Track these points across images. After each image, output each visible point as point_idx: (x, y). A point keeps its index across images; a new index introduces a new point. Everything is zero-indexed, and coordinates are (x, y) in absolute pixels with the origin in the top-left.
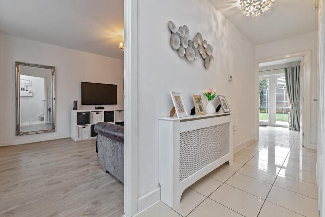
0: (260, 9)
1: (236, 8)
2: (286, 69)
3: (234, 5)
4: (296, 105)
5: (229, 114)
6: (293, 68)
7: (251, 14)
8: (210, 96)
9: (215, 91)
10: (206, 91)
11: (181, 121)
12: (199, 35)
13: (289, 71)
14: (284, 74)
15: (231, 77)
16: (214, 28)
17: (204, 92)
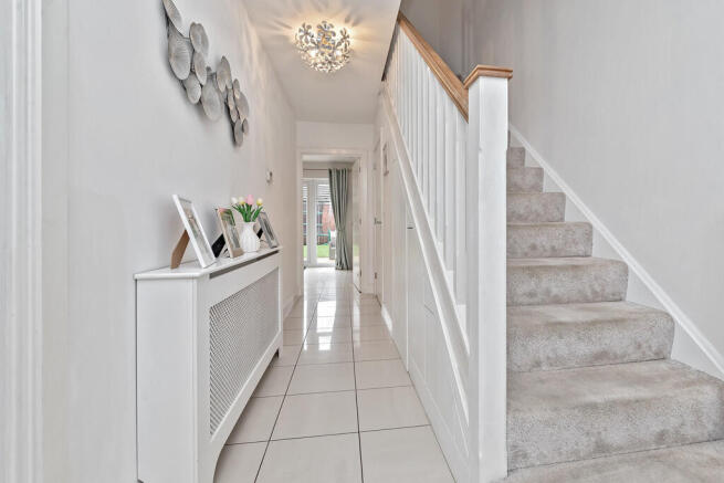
0: (330, 62)
1: (285, 38)
2: (330, 172)
3: (286, 32)
4: (342, 229)
5: (276, 252)
6: (338, 172)
7: (316, 64)
8: (248, 213)
9: (260, 201)
10: (241, 201)
11: (212, 275)
12: (224, 62)
13: (334, 175)
14: (328, 179)
15: (271, 174)
16: (247, 60)
17: (235, 201)
